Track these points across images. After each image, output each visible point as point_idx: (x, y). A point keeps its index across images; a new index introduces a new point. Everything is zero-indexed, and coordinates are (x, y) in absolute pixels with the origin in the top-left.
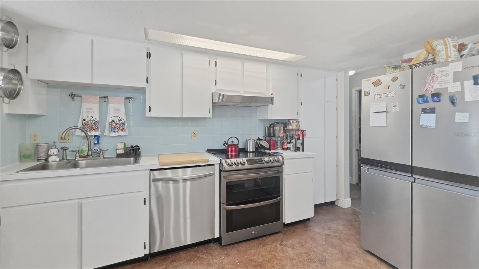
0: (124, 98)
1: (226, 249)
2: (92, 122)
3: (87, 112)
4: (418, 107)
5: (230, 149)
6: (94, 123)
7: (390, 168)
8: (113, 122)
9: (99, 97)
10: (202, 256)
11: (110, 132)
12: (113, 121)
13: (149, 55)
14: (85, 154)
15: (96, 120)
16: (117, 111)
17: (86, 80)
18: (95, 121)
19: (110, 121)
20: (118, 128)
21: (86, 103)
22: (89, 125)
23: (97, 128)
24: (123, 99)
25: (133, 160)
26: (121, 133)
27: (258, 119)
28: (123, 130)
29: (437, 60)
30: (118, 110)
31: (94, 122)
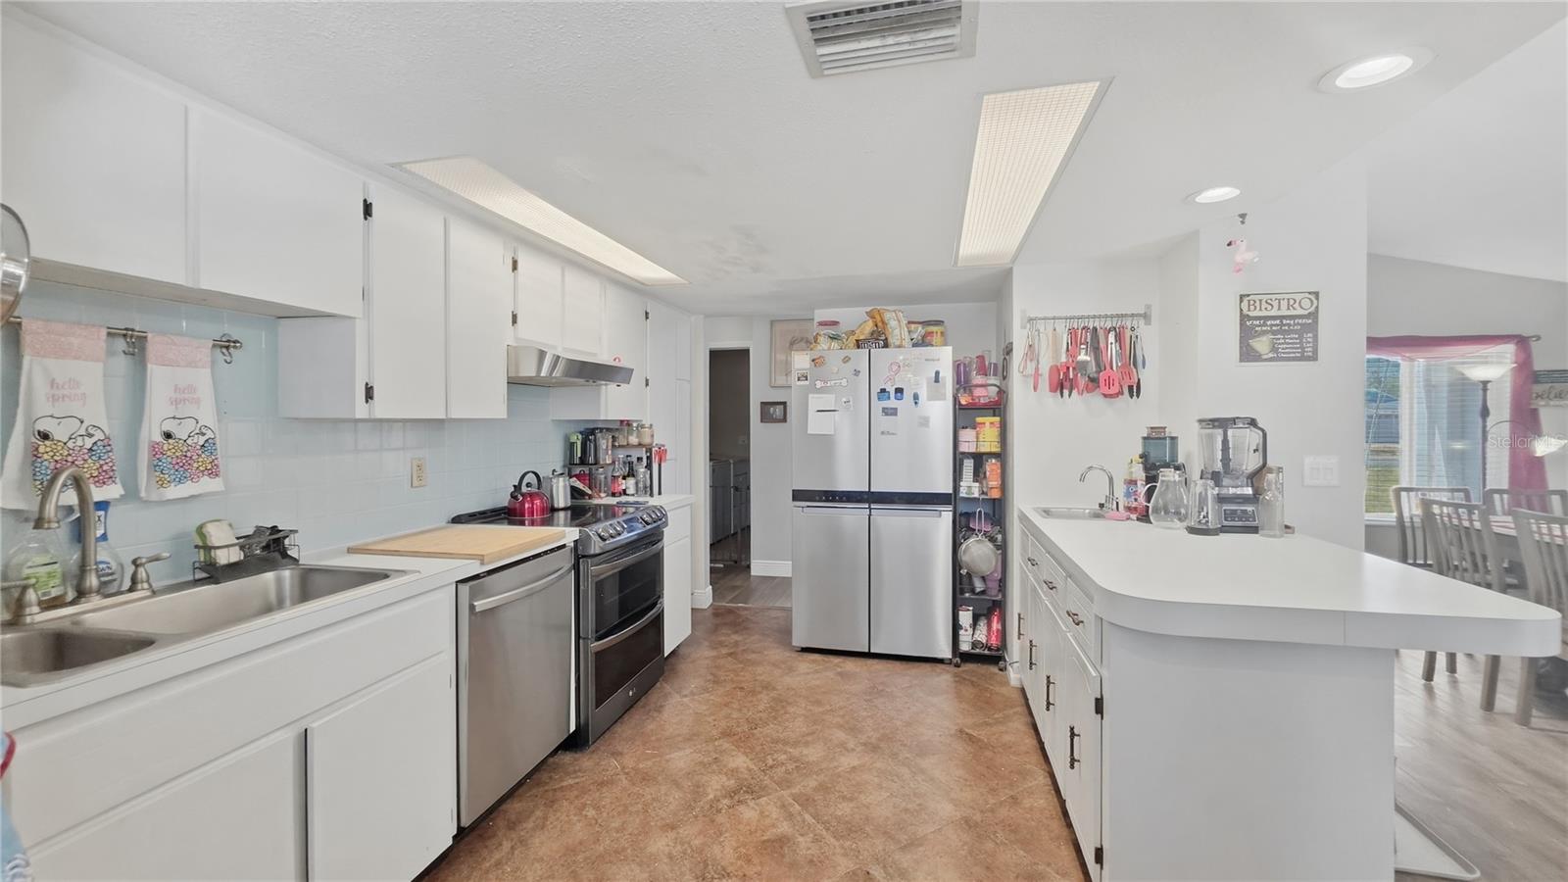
0: (211, 346)
1: (598, 748)
2: (79, 442)
3: (54, 399)
4: (878, 406)
5: (527, 506)
6: (90, 450)
7: (841, 501)
8: (170, 441)
9: (109, 334)
10: (565, 784)
11: (161, 484)
12: (168, 436)
13: (368, 209)
14: (49, 593)
15: (99, 435)
16: (182, 395)
17: (169, 270)
18: (94, 439)
19: (158, 438)
20: (195, 465)
21: (44, 356)
22: (70, 459)
23: (105, 468)
24: (204, 351)
25: (292, 577)
26: (207, 485)
27: (553, 421)
28: (213, 472)
29: (890, 340)
30: (191, 389)
31: (89, 443)
